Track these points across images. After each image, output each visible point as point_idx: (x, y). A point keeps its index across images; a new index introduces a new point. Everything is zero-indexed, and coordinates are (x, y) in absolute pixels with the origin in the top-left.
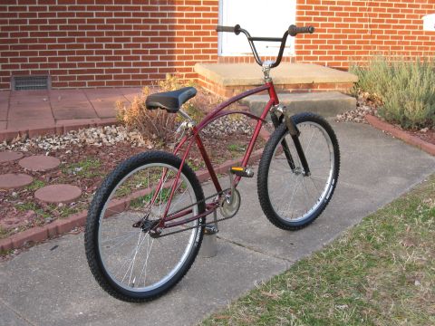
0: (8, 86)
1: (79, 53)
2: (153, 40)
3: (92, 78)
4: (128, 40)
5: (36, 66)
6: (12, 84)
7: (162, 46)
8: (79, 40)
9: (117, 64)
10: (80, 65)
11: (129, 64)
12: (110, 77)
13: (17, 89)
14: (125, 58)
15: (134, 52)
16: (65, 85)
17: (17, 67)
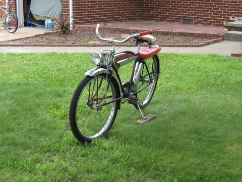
0: (180, 22)
1: (204, 11)
2: (231, 7)
3: (208, 21)
4: (222, 7)
5: (190, 15)
6: (182, 21)
7: (235, 10)
8: (205, 6)
9: (217, 17)
10: (204, 16)
11: (221, 17)
12: (214, 22)
13: (184, 23)
14: (220, 14)
15: (224, 12)
16: (199, 23)
17: (184, 15)
